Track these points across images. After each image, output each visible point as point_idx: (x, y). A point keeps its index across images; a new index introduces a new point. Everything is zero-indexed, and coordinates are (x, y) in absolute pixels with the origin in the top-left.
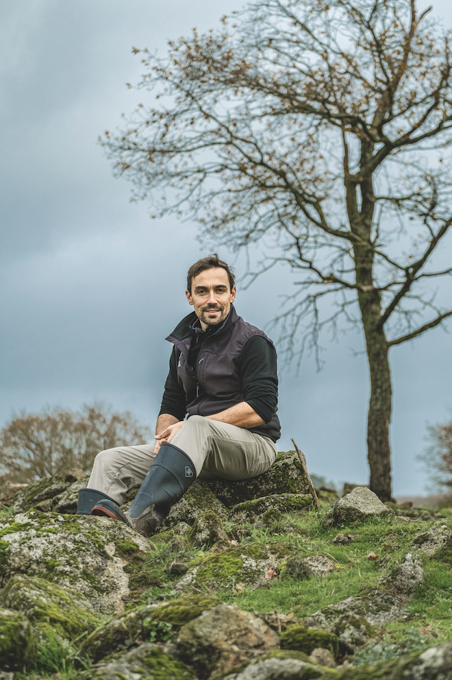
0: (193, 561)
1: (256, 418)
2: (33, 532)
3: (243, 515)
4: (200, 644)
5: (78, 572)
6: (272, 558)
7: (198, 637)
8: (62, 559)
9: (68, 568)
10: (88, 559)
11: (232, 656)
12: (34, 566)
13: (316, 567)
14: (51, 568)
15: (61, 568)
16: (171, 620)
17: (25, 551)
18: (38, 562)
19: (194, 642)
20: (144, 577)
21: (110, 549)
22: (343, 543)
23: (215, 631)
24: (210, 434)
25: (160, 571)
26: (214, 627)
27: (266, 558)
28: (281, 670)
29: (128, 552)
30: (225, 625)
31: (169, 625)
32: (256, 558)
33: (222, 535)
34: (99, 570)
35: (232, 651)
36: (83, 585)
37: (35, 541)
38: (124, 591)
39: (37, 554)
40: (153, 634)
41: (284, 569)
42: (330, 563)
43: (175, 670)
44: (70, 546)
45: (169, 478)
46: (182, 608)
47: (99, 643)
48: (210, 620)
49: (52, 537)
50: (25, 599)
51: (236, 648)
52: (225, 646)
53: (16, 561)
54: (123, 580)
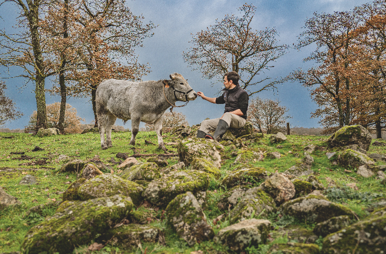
0: (239, 152)
1: (242, 113)
2: (194, 143)
3: (245, 139)
4: (273, 187)
5: (208, 155)
6: (261, 152)
7: (272, 185)
8: (203, 151)
9: (205, 154)
10: (210, 151)
11: (283, 192)
12: (195, 153)
13: (277, 156)
14: (200, 154)
15: (203, 154)
16: (252, 175)
17: (193, 149)
18: (197, 152)
19: (270, 186)
20: (225, 156)
21: (214, 148)
22: (280, 148)
23: (277, 183)
24: (231, 117)
25: (229, 155)
26: (277, 181)
27: (259, 152)
28: (321, 204)
29: (219, 149)
30: (280, 181)
31: (252, 177)
32: (257, 152)
33: (243, 145)
34: (213, 154)
35: (283, 190)
36: (209, 158)
37: (195, 146)
38: (220, 160)
39: (196, 150)
40: (247, 180)
41: (266, 155)
42: (279, 154)
43: (267, 197)
44: (205, 147)
45: (223, 128)
46: (255, 171)
47: (228, 181)
48: (275, 179)
49: (200, 145)
50: (201, 165)
51: (284, 189)
52: (281, 188)
53: (190, 152)
54: (219, 157)
